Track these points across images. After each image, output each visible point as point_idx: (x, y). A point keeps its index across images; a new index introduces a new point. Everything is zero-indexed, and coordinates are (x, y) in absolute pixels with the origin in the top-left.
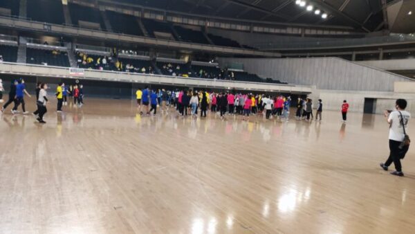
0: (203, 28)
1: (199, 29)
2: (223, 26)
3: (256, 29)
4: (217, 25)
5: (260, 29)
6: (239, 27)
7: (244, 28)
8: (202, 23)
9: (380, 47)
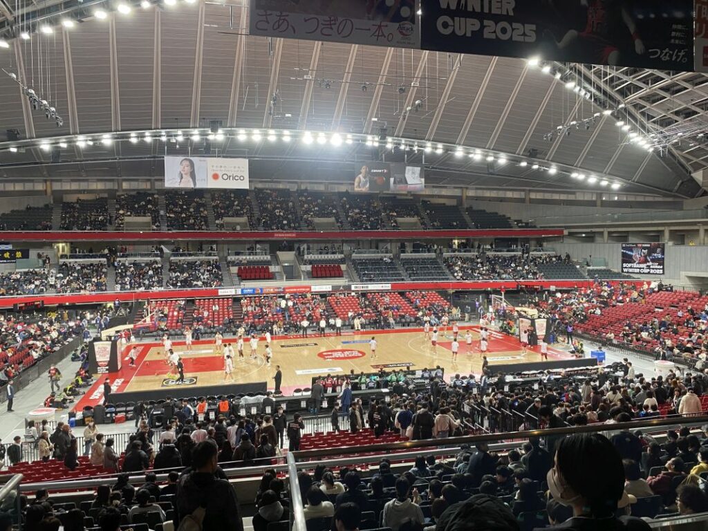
0: (459, 199)
1: (453, 202)
2: (488, 194)
3: (533, 196)
4: (480, 193)
5: (539, 196)
6: (509, 194)
7: (516, 195)
8: (457, 192)
9: (699, 222)
